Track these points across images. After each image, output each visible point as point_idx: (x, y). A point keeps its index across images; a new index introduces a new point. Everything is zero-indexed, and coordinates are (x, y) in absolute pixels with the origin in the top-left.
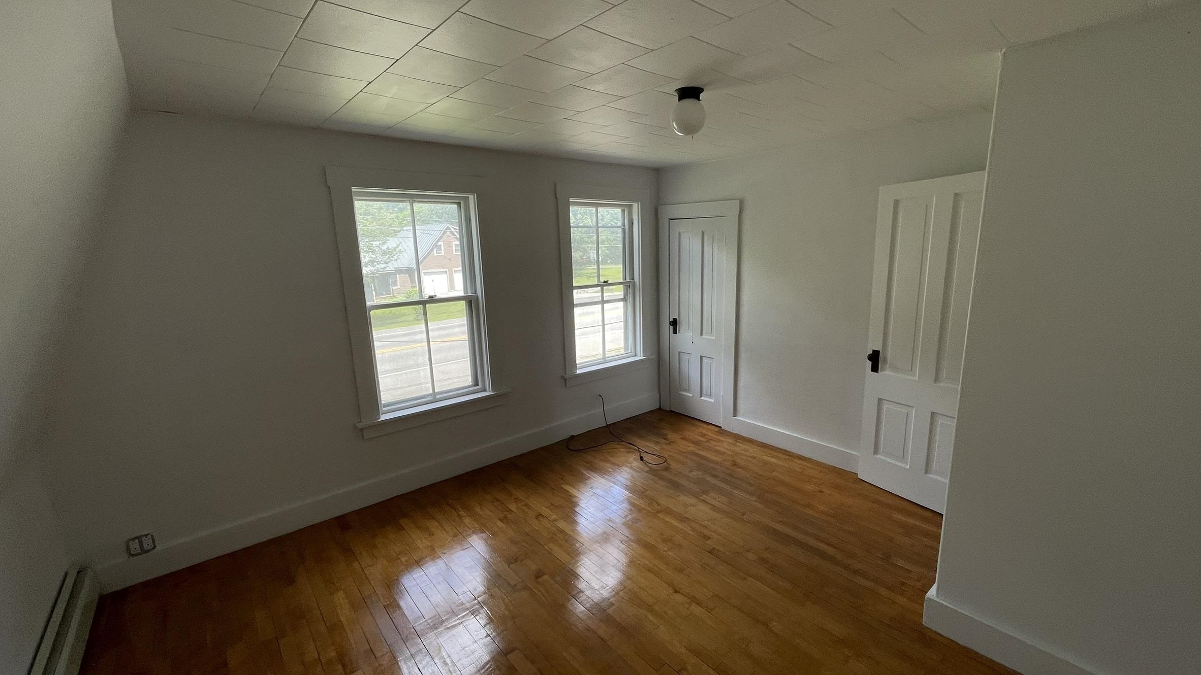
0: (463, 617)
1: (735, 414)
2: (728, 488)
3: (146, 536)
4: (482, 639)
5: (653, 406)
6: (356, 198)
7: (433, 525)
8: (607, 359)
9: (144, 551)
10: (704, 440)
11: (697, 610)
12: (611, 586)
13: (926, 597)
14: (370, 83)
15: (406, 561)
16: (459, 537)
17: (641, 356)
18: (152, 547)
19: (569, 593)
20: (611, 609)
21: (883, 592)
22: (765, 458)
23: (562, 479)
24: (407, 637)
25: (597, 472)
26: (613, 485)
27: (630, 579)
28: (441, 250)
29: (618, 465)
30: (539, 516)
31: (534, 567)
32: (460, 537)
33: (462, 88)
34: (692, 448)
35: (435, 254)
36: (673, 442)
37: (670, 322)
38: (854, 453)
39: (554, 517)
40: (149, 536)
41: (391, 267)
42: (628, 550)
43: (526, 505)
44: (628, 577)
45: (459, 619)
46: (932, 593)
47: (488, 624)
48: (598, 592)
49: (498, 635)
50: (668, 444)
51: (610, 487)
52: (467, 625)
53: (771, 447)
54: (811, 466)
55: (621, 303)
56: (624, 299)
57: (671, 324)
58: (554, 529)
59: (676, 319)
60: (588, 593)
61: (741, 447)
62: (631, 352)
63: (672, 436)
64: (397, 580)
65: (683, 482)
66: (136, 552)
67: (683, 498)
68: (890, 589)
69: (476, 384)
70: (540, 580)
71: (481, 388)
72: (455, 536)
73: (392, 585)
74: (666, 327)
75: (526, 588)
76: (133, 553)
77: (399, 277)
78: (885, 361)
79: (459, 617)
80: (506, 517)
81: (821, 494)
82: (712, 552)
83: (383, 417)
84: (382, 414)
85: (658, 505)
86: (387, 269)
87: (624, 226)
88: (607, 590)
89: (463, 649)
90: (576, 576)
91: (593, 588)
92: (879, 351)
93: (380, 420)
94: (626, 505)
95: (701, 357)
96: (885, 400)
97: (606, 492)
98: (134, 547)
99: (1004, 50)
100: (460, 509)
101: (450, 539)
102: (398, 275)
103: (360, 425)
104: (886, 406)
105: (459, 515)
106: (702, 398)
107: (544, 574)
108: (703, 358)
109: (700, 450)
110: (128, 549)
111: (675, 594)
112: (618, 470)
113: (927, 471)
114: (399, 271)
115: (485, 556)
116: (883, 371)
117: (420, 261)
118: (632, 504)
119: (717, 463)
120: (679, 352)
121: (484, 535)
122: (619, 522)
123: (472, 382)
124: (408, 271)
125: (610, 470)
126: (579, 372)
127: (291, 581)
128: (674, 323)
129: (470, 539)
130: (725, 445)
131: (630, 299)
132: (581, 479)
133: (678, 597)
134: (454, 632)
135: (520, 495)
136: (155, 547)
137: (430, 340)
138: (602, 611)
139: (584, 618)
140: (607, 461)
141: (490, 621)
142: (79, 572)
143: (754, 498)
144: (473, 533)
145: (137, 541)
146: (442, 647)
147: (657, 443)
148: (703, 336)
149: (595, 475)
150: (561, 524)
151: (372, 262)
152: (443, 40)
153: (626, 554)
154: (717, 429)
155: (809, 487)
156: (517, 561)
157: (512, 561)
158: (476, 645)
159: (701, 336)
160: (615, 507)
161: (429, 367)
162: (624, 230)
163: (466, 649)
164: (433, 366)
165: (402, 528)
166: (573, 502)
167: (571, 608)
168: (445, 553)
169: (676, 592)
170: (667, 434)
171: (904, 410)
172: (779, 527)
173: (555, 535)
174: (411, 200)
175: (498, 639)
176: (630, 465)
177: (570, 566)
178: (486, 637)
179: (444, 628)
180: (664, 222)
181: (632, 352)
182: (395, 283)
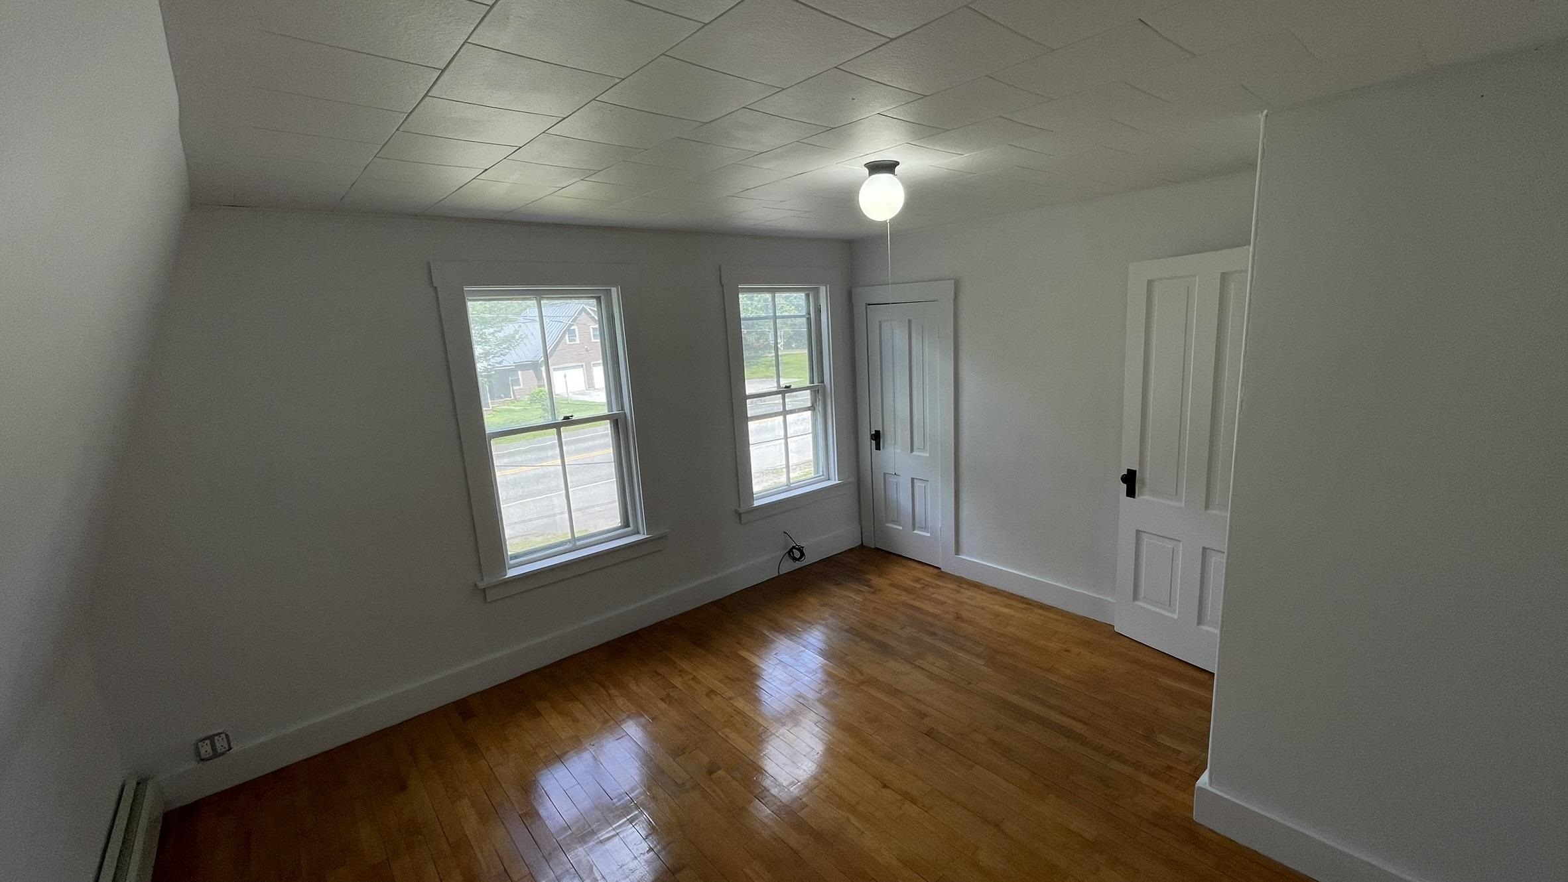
0: (620, 826)
1: (957, 552)
2: (949, 649)
3: (219, 734)
4: (643, 854)
5: (853, 543)
6: (469, 298)
7: (576, 708)
8: (792, 485)
9: (216, 754)
10: (919, 586)
11: (910, 808)
12: (802, 782)
13: (1196, 785)
14: (486, 170)
15: (545, 756)
16: (610, 723)
17: (835, 480)
18: (227, 748)
19: (751, 793)
20: (802, 812)
21: (1144, 778)
22: (997, 607)
23: (739, 644)
24: (550, 854)
25: (783, 633)
26: (803, 649)
27: (827, 772)
28: (575, 336)
29: (809, 623)
30: (711, 693)
31: (705, 759)
32: (612, 723)
33: (600, 171)
34: (905, 597)
35: (568, 343)
36: (880, 590)
37: (872, 436)
38: (1109, 599)
39: (730, 693)
40: (223, 736)
41: (510, 360)
42: (823, 735)
43: (694, 678)
44: (823, 769)
45: (614, 829)
46: (1204, 780)
47: (650, 834)
48: (786, 790)
49: (664, 848)
50: (873, 593)
51: (800, 652)
52: (624, 837)
53: (1005, 594)
54: (1055, 617)
55: (809, 413)
56: (812, 408)
57: (873, 437)
58: (729, 710)
59: (879, 431)
60: (774, 791)
61: (966, 594)
62: (823, 475)
63: (876, 580)
64: (534, 781)
65: (893, 643)
66: (208, 756)
67: (893, 664)
68: (1153, 775)
69: (626, 524)
70: (714, 776)
71: (631, 531)
72: (606, 722)
73: (528, 788)
74: (867, 443)
75: (696, 786)
76: (203, 757)
77: (522, 375)
78: (1143, 482)
79: (614, 826)
80: (668, 695)
81: (1066, 653)
82: (930, 734)
83: (511, 573)
84: (509, 569)
85: (861, 673)
86: (505, 363)
87: (809, 314)
88: (799, 786)
89: (621, 868)
90: (760, 770)
91: (780, 785)
92: (1136, 471)
93: (506, 577)
94: (820, 675)
95: (913, 479)
96: (1144, 532)
97: (795, 659)
98: (206, 749)
99: (1265, 112)
100: (611, 686)
101: (599, 726)
102: (519, 372)
103: (481, 585)
104: (1145, 539)
105: (609, 695)
106: (915, 532)
107: (719, 769)
108: (915, 480)
109: (914, 599)
110: (198, 753)
111: (883, 790)
112: (809, 629)
113: (1200, 622)
114: (522, 367)
115: (643, 747)
116: (1142, 495)
117: (548, 352)
118: (829, 674)
119: (934, 616)
120: (885, 474)
121: (642, 720)
122: (812, 697)
123: (621, 522)
124: (534, 366)
125: (800, 629)
126: (756, 503)
127: (403, 787)
128: (877, 437)
129: (625, 725)
130: (945, 593)
131: (820, 408)
132: (763, 643)
133: (887, 793)
134: (608, 845)
135: (685, 665)
136: (230, 748)
137: (566, 464)
138: (791, 814)
139: (770, 824)
140: (795, 618)
141: (653, 831)
142: (138, 784)
143: (982, 662)
144: (627, 718)
145: (208, 742)
146: (594, 867)
147: (859, 592)
148: (913, 453)
149: (782, 637)
150: (740, 703)
151: (486, 354)
152: (575, 127)
153: (821, 740)
154: (936, 571)
155: (1053, 645)
156: (684, 753)
157: (678, 752)
158: (636, 862)
159: (911, 452)
160: (807, 678)
161: (564, 492)
162: (809, 320)
163: (624, 867)
164: (570, 490)
165: (538, 714)
166: (753, 674)
167: (755, 812)
168: (593, 745)
169: (885, 786)
170: (871, 580)
171: (1169, 545)
172: (1015, 699)
173: (732, 717)
174: (538, 297)
175: (663, 853)
176: (824, 622)
177: (751, 758)
178: (648, 852)
179: (596, 841)
180: (860, 309)
181: (825, 474)
182: (517, 382)
